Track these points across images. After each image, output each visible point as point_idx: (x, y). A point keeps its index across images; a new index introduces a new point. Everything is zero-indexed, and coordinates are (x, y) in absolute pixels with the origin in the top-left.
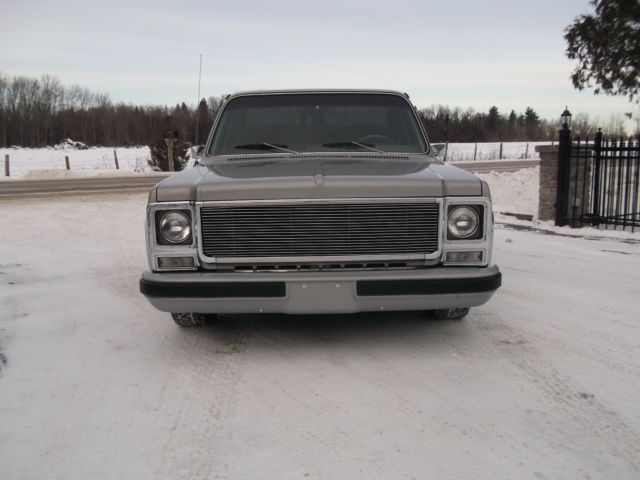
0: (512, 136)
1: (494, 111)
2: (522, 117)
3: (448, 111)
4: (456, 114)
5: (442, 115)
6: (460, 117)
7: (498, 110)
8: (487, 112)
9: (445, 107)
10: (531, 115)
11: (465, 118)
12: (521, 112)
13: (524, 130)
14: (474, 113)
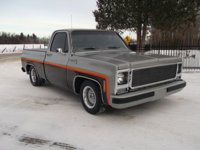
0: (29, 42)
1: (22, 34)
2: (31, 36)
3: (6, 34)
4: (9, 35)
5: (4, 35)
6: (10, 36)
7: (23, 34)
8: (20, 35)
9: (4, 32)
10: (34, 36)
11: (12, 36)
12: (31, 35)
13: (33, 40)
14: (15, 35)
